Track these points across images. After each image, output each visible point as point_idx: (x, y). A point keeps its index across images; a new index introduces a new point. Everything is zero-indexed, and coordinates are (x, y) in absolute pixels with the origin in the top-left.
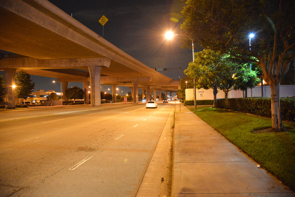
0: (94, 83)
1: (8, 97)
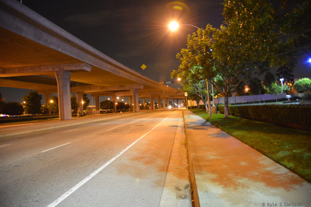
0: (135, 99)
1: (79, 109)
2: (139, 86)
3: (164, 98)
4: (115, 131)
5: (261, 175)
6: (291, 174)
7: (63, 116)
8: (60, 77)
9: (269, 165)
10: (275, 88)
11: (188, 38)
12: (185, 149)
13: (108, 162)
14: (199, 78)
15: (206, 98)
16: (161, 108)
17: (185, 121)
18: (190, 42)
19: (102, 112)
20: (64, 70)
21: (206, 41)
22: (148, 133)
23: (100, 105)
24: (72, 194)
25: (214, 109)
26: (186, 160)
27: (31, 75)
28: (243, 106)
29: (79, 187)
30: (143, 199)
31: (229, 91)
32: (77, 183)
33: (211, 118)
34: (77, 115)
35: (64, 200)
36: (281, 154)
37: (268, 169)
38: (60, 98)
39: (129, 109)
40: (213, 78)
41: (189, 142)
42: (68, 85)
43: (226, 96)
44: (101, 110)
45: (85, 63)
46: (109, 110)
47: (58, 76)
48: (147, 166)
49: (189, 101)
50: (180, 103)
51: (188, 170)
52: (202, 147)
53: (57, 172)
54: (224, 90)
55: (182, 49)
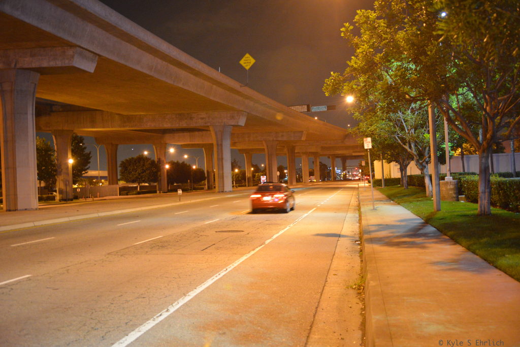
0: (222, 154)
1: (61, 180)
2: (232, 117)
3: (306, 153)
4: (161, 245)
7: (13, 198)
8: (7, 87)
12: (358, 301)
13: (132, 333)
14: (407, 97)
15: (427, 156)
16: (295, 183)
17: (363, 222)
19: (124, 191)
20: (18, 66)
22: (252, 253)
23: (119, 169)
25: (448, 187)
26: (358, 334)
31: (493, 137)
33: (439, 215)
34: (53, 198)
39: (203, 182)
40: (448, 97)
41: (368, 283)
42: (31, 111)
43: (484, 151)
44: (122, 183)
45: (78, 48)
46: (147, 184)
49: (377, 164)
50: (353, 169)
52: (405, 298)
54: (480, 131)
55: (359, 12)
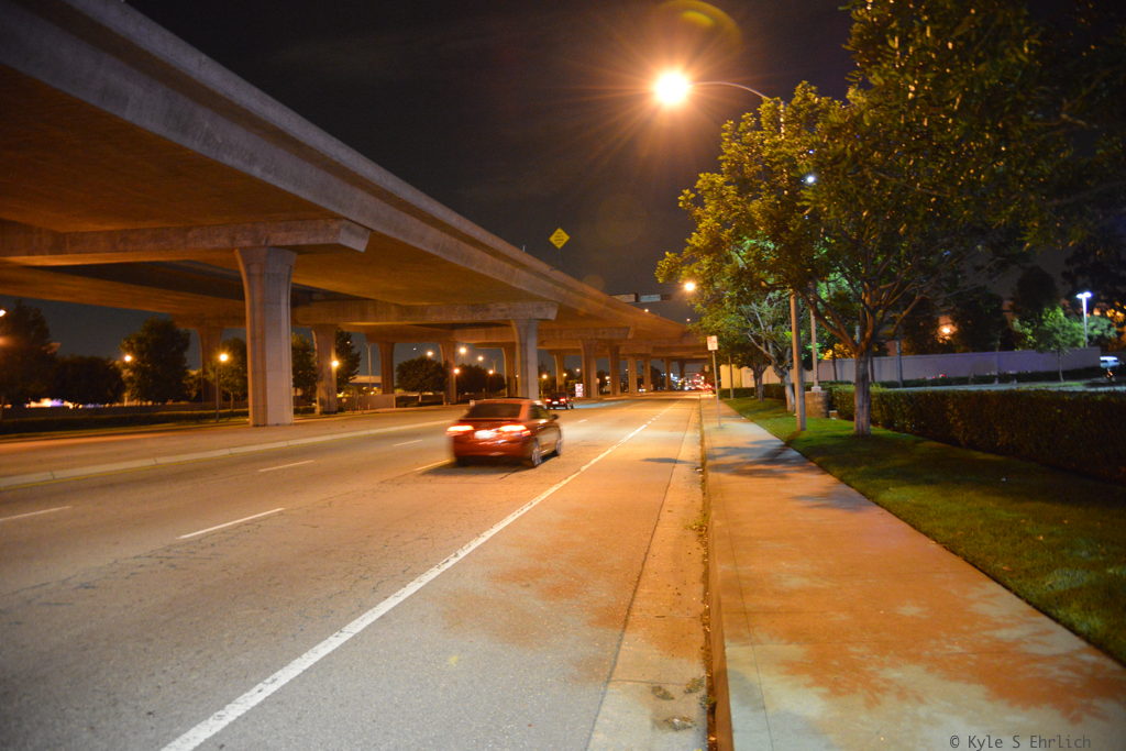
1: (323, 387)
2: (540, 309)
3: (633, 355)
5: (974, 657)
6: (1091, 658)
7: (262, 409)
8: (255, 270)
9: (1008, 621)
10: (1057, 327)
11: (723, 134)
12: (699, 545)
14: (763, 284)
15: (788, 360)
16: (618, 393)
17: (707, 444)
18: (731, 149)
19: (402, 402)
20: (270, 243)
21: (792, 146)
22: (564, 482)
23: (396, 374)
24: (275, 693)
25: (816, 400)
26: (700, 588)
27: (154, 259)
28: (925, 395)
29: (304, 671)
30: (530, 725)
31: (873, 336)
32: (298, 655)
33: (805, 435)
34: (312, 411)
35: (247, 712)
36: (1058, 581)
37: (1003, 634)
38: (253, 344)
39: (501, 391)
40: (816, 285)
41: (713, 523)
42: (285, 300)
43: (861, 354)
44: (399, 392)
45: (344, 222)
46: (431, 394)
47: (247, 266)
48: (552, 603)
49: (724, 369)
50: (693, 376)
51: (704, 625)
52: (760, 542)
53: (230, 612)
54: (857, 328)
55: (702, 175)
